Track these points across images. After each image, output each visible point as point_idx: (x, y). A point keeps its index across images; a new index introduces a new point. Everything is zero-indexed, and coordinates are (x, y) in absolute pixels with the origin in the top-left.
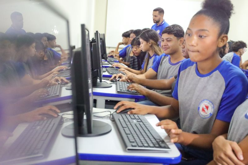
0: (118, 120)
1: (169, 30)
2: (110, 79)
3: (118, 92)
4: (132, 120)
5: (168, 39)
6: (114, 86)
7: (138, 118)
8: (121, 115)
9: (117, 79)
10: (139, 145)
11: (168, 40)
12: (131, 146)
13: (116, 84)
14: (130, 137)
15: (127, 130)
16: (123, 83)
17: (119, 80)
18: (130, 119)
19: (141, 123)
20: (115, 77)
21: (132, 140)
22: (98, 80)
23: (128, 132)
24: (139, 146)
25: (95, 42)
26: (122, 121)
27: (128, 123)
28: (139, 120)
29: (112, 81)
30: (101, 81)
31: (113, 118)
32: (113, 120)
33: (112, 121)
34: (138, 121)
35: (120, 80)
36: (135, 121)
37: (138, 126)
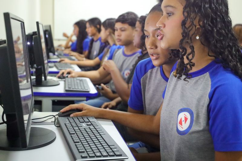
0: (65, 125)
1: (123, 18)
2: (57, 76)
3: (66, 90)
4: (81, 123)
5: (122, 28)
6: (62, 83)
7: (88, 121)
8: (68, 118)
9: (65, 75)
10: (90, 155)
11: (122, 30)
12: (81, 158)
13: (65, 81)
14: (79, 145)
15: (75, 136)
16: (72, 79)
17: (67, 77)
18: (78, 123)
19: (92, 127)
20: (63, 73)
21: (82, 149)
22: (43, 78)
23: (76, 140)
24: (90, 157)
25: (36, 35)
26: (69, 125)
27: (76, 128)
28: (89, 123)
29: (59, 78)
30: (45, 79)
31: (58, 123)
32: (59, 126)
33: (57, 127)
34: (88, 125)
35: (69, 76)
36: (84, 125)
37: (88, 130)
